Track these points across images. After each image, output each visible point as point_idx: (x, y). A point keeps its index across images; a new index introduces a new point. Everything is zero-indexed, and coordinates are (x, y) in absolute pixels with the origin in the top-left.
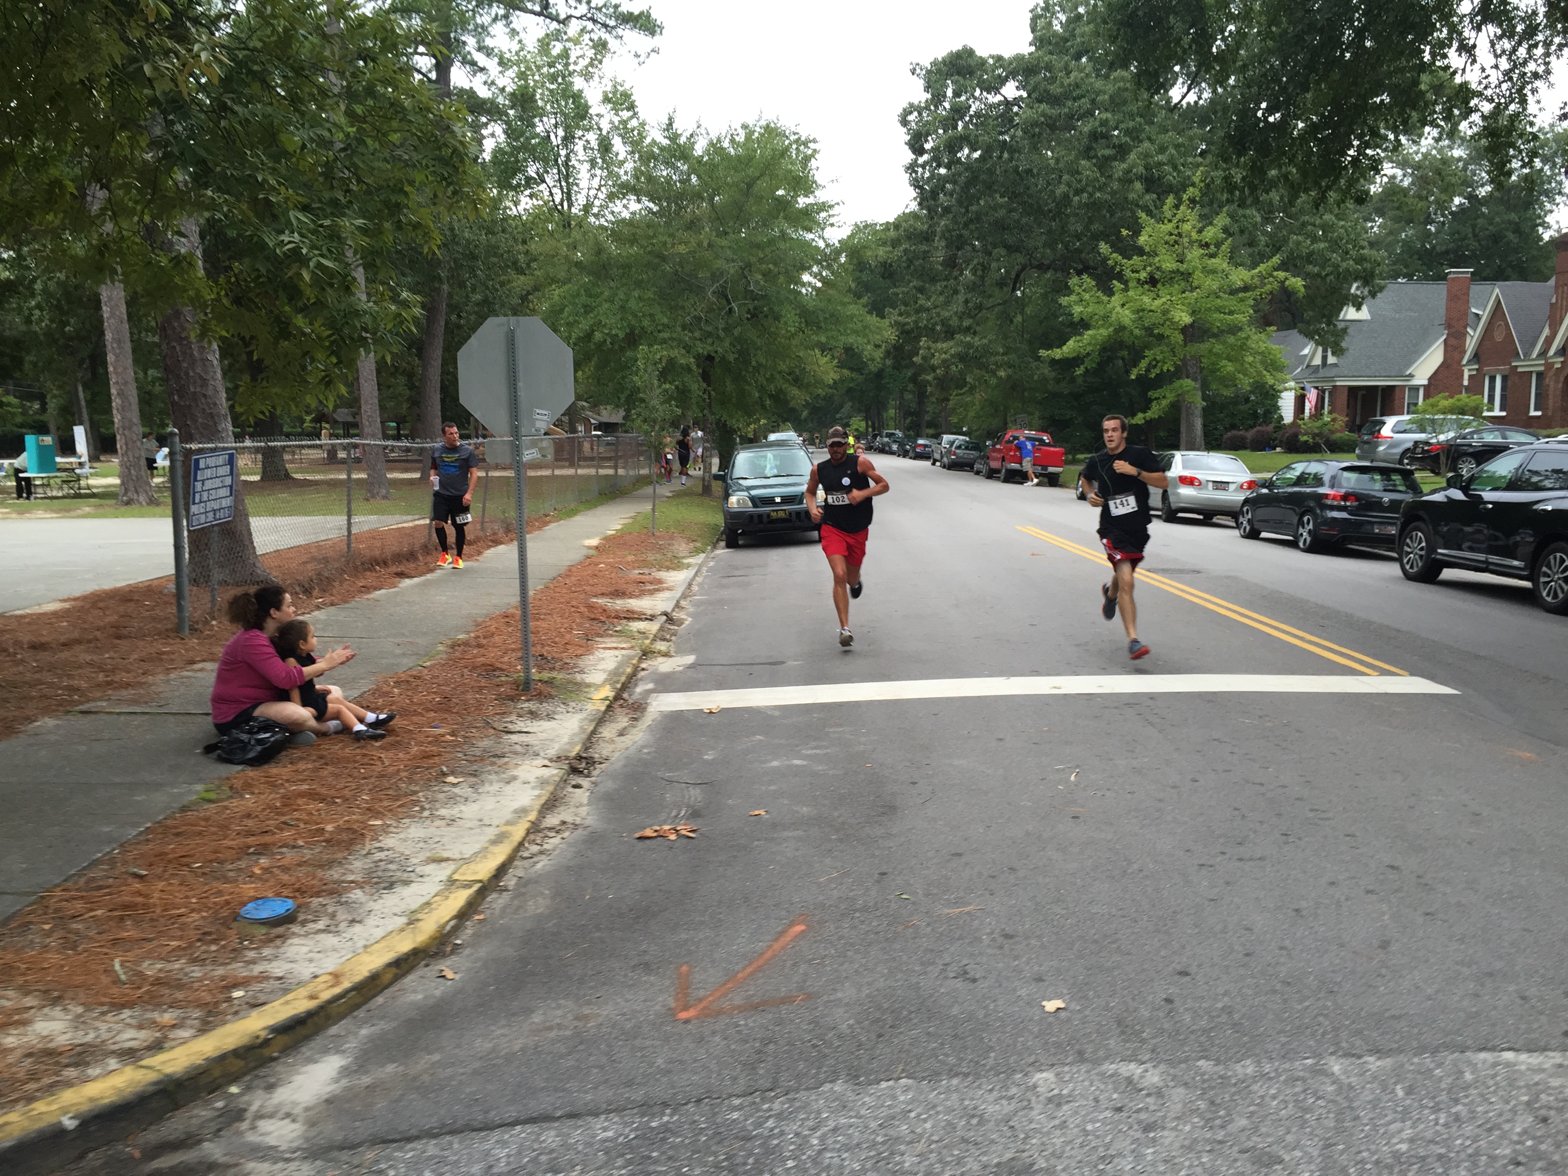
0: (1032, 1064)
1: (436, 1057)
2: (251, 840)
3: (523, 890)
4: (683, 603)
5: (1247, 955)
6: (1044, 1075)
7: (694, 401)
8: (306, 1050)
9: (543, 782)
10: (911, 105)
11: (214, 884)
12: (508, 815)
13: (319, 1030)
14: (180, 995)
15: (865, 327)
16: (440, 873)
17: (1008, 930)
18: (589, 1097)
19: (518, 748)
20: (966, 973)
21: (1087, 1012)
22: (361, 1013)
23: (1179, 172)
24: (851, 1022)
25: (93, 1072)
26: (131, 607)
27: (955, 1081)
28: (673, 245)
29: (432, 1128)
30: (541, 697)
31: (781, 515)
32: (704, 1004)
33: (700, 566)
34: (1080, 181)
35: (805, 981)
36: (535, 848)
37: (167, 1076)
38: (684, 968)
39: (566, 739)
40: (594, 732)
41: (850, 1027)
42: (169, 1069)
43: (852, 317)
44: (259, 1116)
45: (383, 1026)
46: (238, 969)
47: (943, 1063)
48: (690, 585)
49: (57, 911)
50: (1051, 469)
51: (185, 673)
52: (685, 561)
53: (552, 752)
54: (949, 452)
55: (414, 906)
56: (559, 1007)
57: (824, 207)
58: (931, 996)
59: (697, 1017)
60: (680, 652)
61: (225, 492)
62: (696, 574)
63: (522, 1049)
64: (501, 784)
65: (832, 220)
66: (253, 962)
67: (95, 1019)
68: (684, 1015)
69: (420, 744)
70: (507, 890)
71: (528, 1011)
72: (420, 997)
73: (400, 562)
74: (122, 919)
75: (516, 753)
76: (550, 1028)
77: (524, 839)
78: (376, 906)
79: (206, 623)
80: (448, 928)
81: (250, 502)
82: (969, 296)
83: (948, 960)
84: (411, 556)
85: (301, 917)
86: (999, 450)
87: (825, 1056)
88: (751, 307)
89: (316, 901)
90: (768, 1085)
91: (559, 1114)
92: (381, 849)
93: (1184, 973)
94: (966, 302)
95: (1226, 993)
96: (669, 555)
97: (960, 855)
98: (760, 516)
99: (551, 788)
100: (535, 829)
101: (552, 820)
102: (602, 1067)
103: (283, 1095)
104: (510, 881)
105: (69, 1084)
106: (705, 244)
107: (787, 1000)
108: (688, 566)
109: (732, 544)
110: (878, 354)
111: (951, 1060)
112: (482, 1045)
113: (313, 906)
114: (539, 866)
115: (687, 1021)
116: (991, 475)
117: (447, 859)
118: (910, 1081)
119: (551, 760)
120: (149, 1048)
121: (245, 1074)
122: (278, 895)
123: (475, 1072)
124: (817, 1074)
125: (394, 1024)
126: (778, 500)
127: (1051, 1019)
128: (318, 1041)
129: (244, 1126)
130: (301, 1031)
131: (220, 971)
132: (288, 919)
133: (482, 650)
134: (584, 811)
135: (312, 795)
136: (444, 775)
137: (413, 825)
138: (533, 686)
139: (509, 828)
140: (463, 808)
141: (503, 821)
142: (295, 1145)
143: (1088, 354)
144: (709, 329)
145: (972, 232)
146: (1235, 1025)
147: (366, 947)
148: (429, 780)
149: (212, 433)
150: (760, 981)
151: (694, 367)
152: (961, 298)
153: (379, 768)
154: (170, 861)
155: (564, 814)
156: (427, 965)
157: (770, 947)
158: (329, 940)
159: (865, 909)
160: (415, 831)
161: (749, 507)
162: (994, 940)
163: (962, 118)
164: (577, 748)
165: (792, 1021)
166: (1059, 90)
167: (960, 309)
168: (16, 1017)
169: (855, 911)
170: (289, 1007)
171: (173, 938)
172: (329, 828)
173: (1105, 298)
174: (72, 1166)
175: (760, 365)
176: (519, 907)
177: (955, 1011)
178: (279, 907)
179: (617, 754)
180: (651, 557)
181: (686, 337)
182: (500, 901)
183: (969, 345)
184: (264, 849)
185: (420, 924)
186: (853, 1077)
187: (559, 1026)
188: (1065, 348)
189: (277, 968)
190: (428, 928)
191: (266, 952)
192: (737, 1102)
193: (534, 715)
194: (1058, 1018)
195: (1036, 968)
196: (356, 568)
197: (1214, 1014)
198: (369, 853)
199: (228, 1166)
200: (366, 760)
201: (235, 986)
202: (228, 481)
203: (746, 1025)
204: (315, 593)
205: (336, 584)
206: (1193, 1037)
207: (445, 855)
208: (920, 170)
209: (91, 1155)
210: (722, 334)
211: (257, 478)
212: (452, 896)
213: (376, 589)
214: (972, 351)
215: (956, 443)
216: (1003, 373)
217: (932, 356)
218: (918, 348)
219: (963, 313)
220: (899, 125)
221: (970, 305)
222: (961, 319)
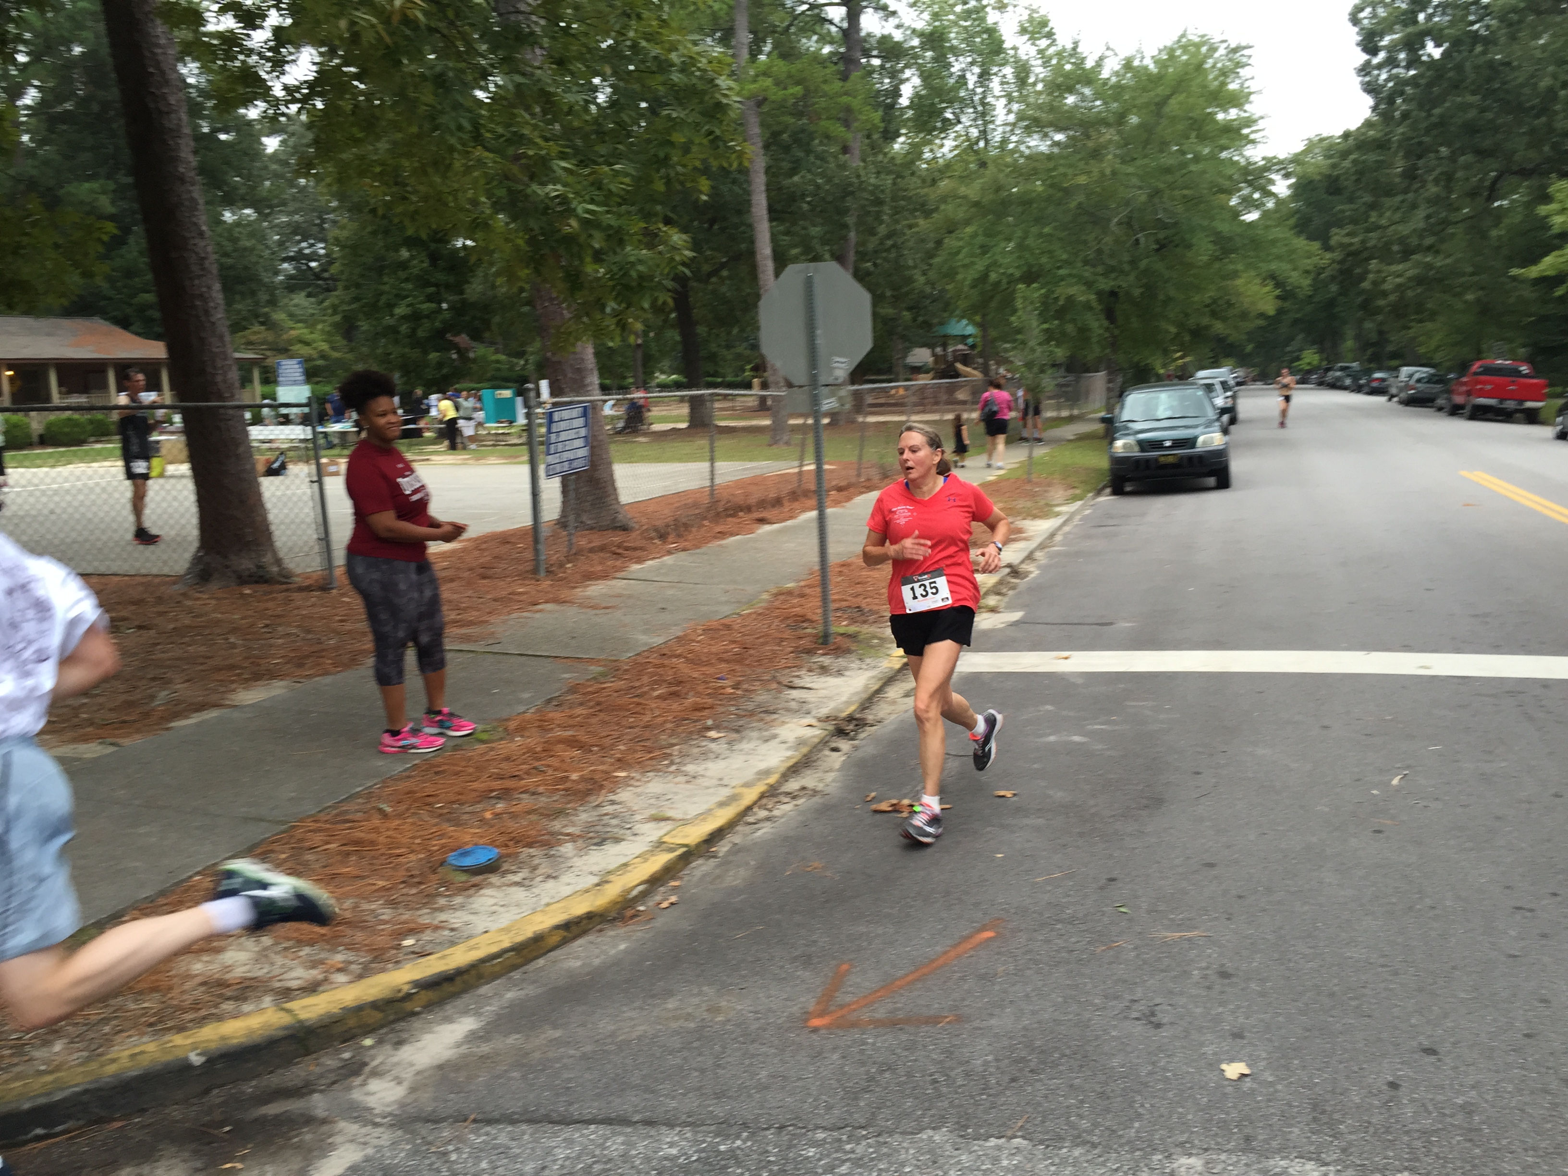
0: (1181, 1144)
1: (557, 1033)
2: (497, 784)
3: (731, 858)
4: (1038, 555)
5: (1528, 1036)
6: (1192, 1161)
7: (1094, 340)
8: (449, 1009)
9: (801, 742)
11: (445, 826)
12: (749, 774)
13: (467, 988)
14: (359, 936)
15: (1293, 251)
16: (652, 832)
17: (1230, 967)
18: (674, 1104)
19: (793, 705)
20: (1153, 1014)
21: (1280, 1087)
22: (516, 975)
24: (990, 1058)
25: (246, 1007)
26: (504, 549)
27: (1077, 1152)
28: (1076, 175)
29: (514, 1113)
30: (839, 651)
31: (1171, 460)
32: (844, 1012)
33: (1072, 515)
35: (963, 999)
36: (763, 814)
37: (300, 1022)
38: (845, 967)
39: (844, 698)
40: (878, 691)
41: (986, 1063)
42: (304, 1015)
43: (1274, 242)
44: (376, 1074)
45: (531, 990)
46: (424, 917)
47: (1073, 1126)
48: (1052, 535)
49: (301, 840)
50: (1529, 404)
51: (525, 614)
52: (1058, 509)
53: (824, 711)
54: (1408, 387)
55: (612, 867)
56: (700, 993)
57: (1249, 122)
58: (1097, 1038)
59: (828, 1027)
60: (1010, 607)
61: (579, 443)
62: (1065, 523)
63: (639, 1038)
64: (759, 742)
65: (1252, 137)
66: (441, 909)
67: (276, 953)
68: (816, 1022)
69: (698, 694)
70: (715, 857)
71: (669, 993)
72: (578, 963)
73: (765, 508)
74: (348, 854)
75: (788, 710)
76: (676, 1018)
77: (755, 803)
78: (577, 862)
79: (561, 565)
80: (635, 893)
81: (614, 449)
82: (1432, 210)
83: (1139, 995)
84: (778, 502)
85: (505, 867)
86: (1465, 384)
87: (940, 1096)
88: (1161, 235)
89: (527, 851)
90: (863, 1121)
91: (637, 1118)
92: (613, 802)
93: (1430, 1051)
94: (1428, 217)
95: (1473, 1087)
96: (1042, 502)
97: (1211, 865)
98: (1147, 461)
99: (805, 750)
100: (772, 793)
101: (793, 785)
102: (702, 1071)
103: (407, 1053)
104: (723, 848)
105: (220, 1018)
106: (1108, 171)
107: (934, 1020)
108: (1058, 514)
109: (1118, 490)
110: (1306, 282)
111: (1085, 1124)
112: (605, 1026)
113: (522, 856)
114: (759, 833)
115: (815, 1030)
116: (1455, 411)
117: (667, 819)
118: (1025, 1142)
119: (820, 720)
120: (302, 989)
121: (382, 1026)
122: (492, 843)
123: (584, 1057)
124: (923, 1116)
125: (540, 991)
126: (1168, 444)
127: (1229, 1089)
128: (466, 998)
129: (358, 1081)
130: (448, 988)
131: (407, 916)
132: (491, 868)
133: (803, 601)
134: (830, 777)
135: (572, 743)
136: (709, 729)
137: (657, 779)
138: (832, 640)
139: (745, 790)
140: (710, 765)
141: (742, 782)
142: (389, 1109)
144: (1113, 262)
145: (1436, 137)
146: (1470, 1130)
147: (548, 905)
148: (691, 733)
149: (580, 387)
150: (916, 993)
151: (1094, 304)
152: (1421, 213)
153: (647, 718)
154: (415, 801)
155: (809, 779)
156: (601, 931)
157: (945, 953)
158: (519, 894)
159: (1072, 920)
160: (655, 785)
161: (1136, 453)
162: (1205, 977)
164: (853, 708)
165: (925, 1046)
167: (1421, 225)
168: (215, 944)
169: (1059, 921)
170: (443, 961)
171: (382, 877)
172: (574, 776)
174: (195, 1101)
175: (1169, 300)
176: (718, 877)
177: (1115, 1062)
178: (481, 857)
179: (893, 717)
180: (1021, 504)
181: (1087, 273)
182: (704, 868)
183: (1429, 266)
184: (505, 794)
185: (607, 886)
186: (961, 1127)
187: (688, 1017)
188: (1542, 265)
189: (456, 919)
190: (613, 891)
191: (458, 900)
192: (820, 1135)
193: (824, 670)
194: (1237, 1089)
195: (1241, 1020)
196: (718, 514)
197: (1447, 1112)
198: (598, 806)
199: (324, 1121)
200: (638, 709)
201: (411, 932)
202: (583, 432)
203: (874, 1044)
204: (671, 538)
205: (694, 529)
206: (1406, 1138)
207: (670, 813)
208: (1375, 72)
209: (215, 1092)
210: (1127, 267)
211: (684, 425)
212: (654, 858)
213: (732, 534)
214: (1432, 272)
215: (1417, 376)
216: (1470, 297)
217: (1384, 281)
218: (1367, 272)
219: (1424, 230)
220: (1350, 24)
221: (1432, 220)
222: (1421, 237)
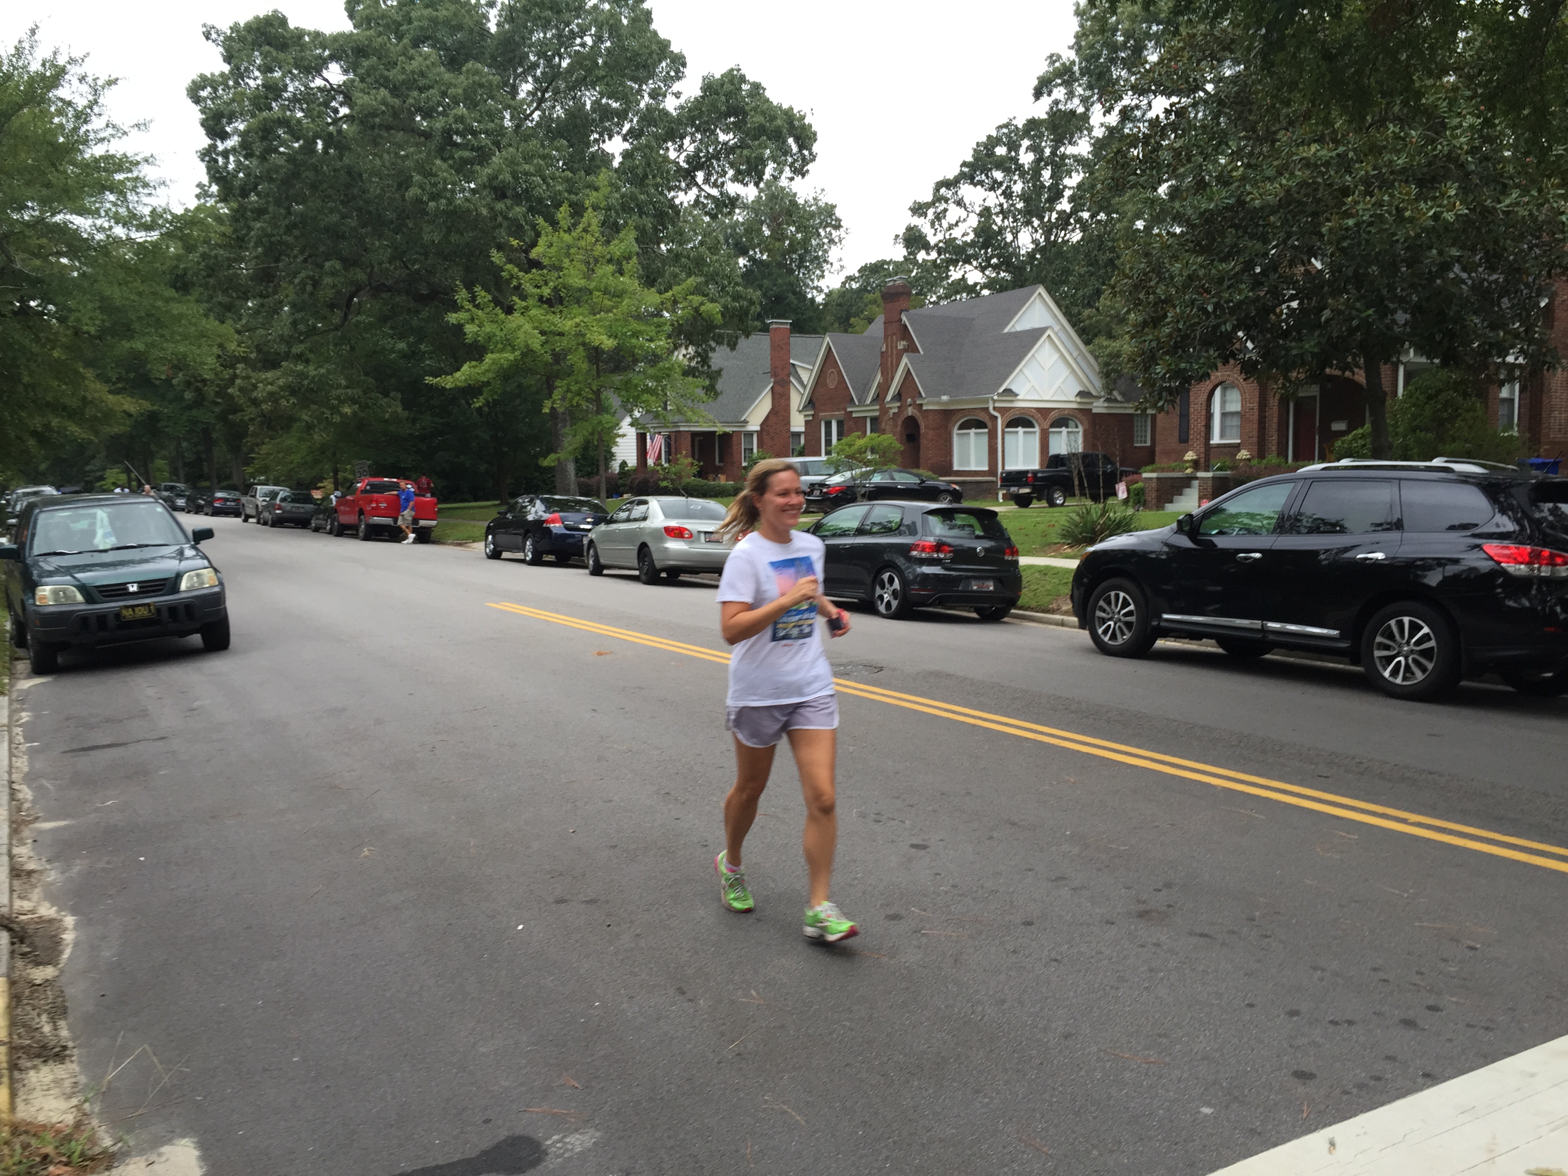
10: (203, 77)
23: (548, 185)
31: (142, 613)
33: (10, 728)
34: (435, 185)
50: (424, 523)
54: (270, 507)
82: (299, 316)
94: (295, 323)
98: (102, 618)
126: (133, 588)
143: (488, 383)
145: (296, 238)
152: (285, 318)
161: (80, 604)
163: (278, 97)
166: (401, 77)
167: (287, 332)
173: (503, 316)
183: (302, 375)
188: (458, 375)
208: (221, 160)
214: (306, 382)
215: (281, 495)
216: (347, 410)
217: (255, 387)
218: (235, 376)
219: (291, 337)
220: (189, 101)
221: (302, 327)
222: (289, 344)
